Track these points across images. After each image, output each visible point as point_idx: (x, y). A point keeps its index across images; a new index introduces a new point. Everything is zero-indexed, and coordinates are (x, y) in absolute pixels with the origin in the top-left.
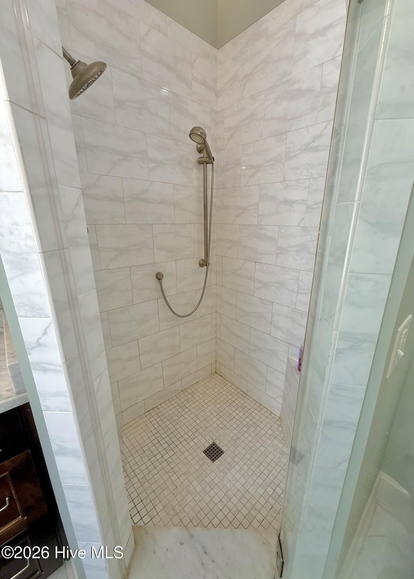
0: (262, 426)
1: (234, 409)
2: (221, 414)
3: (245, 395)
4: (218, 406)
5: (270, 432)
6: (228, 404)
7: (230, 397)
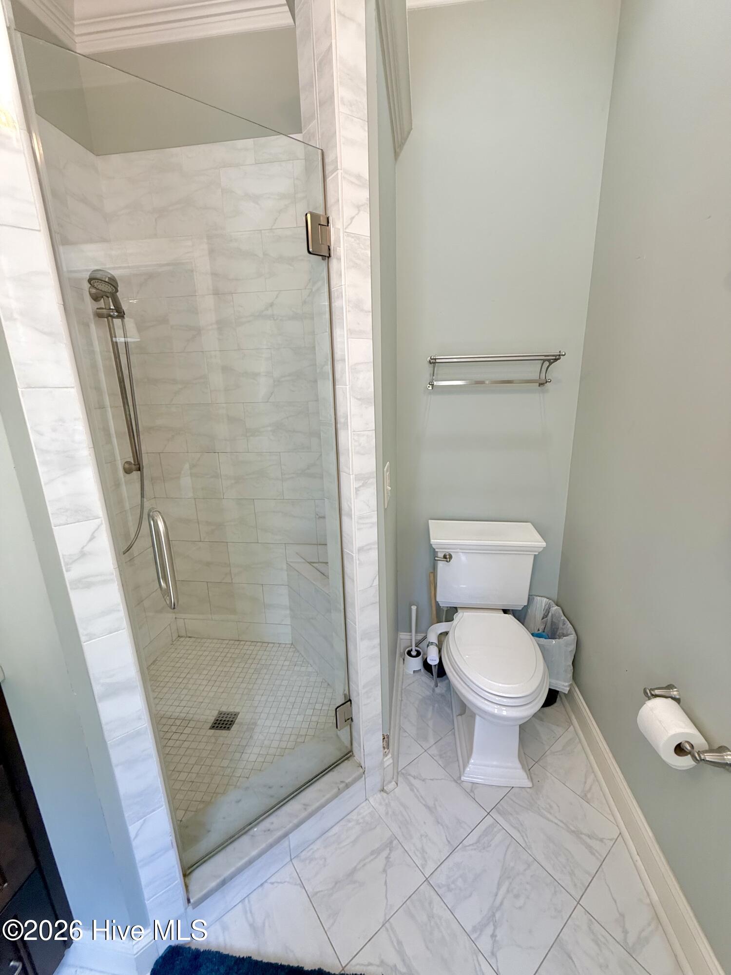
0: (275, 662)
1: (229, 664)
2: (214, 678)
3: (237, 643)
4: (205, 672)
5: (287, 663)
6: (218, 663)
7: (218, 654)
